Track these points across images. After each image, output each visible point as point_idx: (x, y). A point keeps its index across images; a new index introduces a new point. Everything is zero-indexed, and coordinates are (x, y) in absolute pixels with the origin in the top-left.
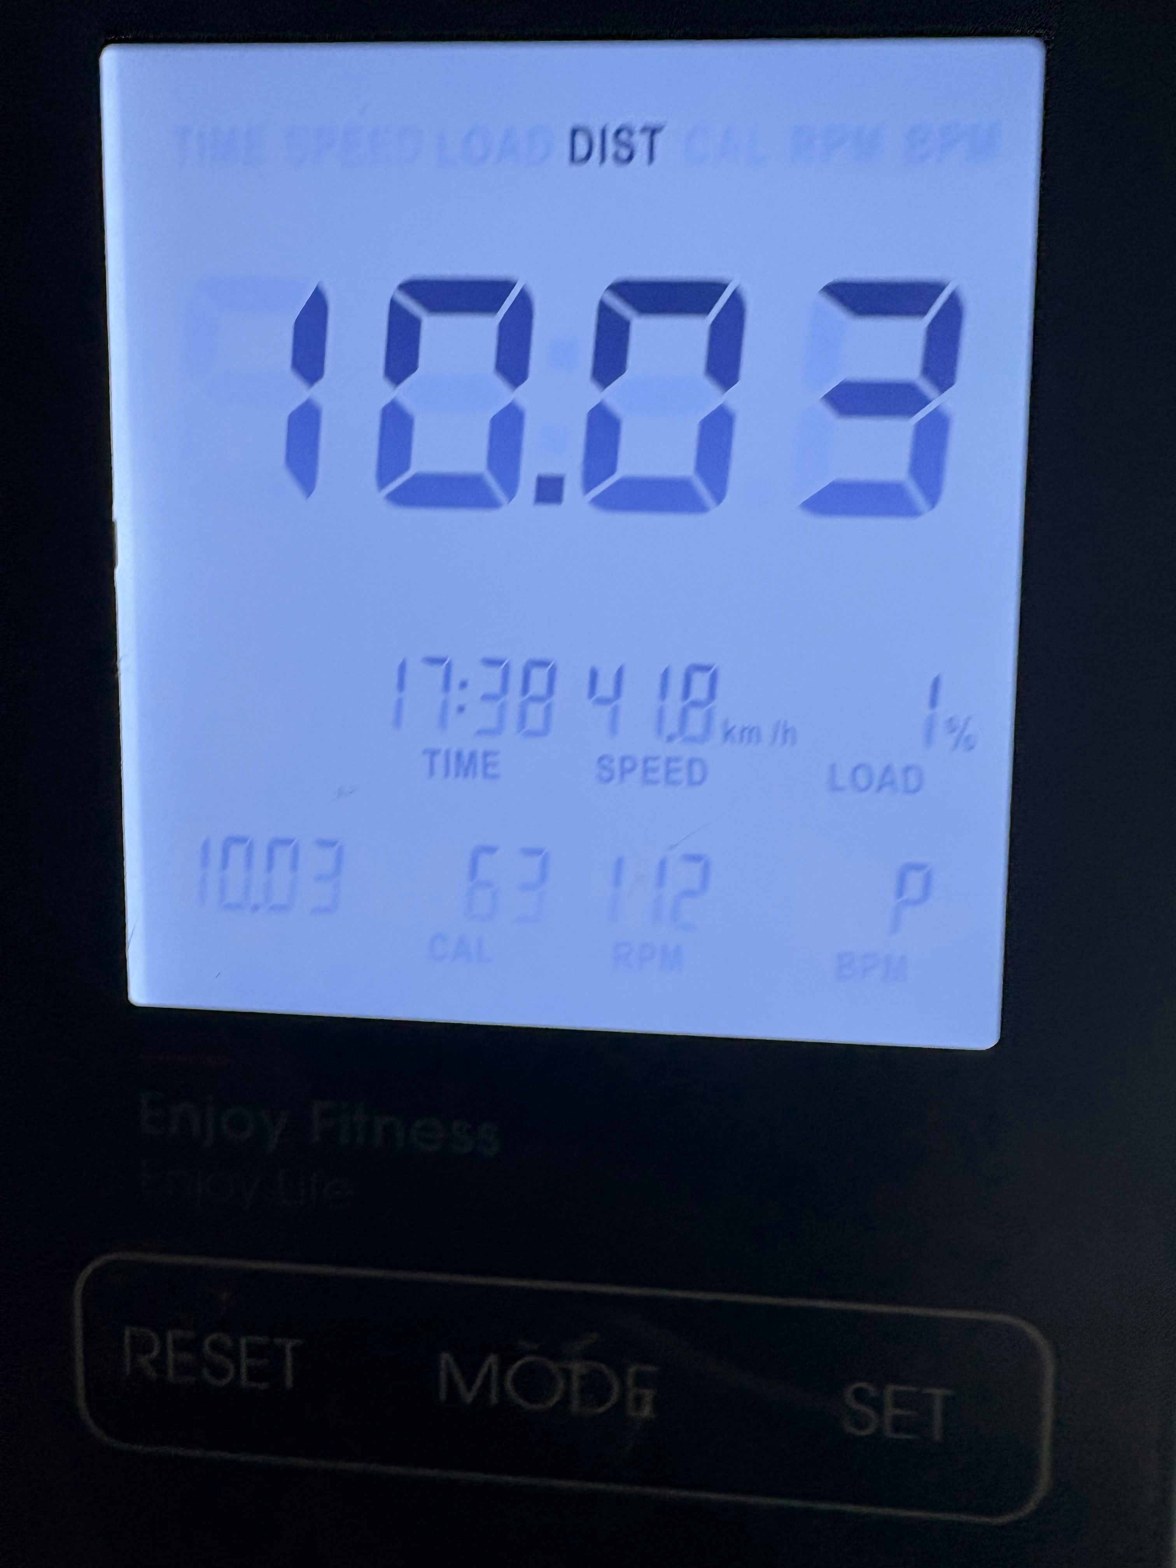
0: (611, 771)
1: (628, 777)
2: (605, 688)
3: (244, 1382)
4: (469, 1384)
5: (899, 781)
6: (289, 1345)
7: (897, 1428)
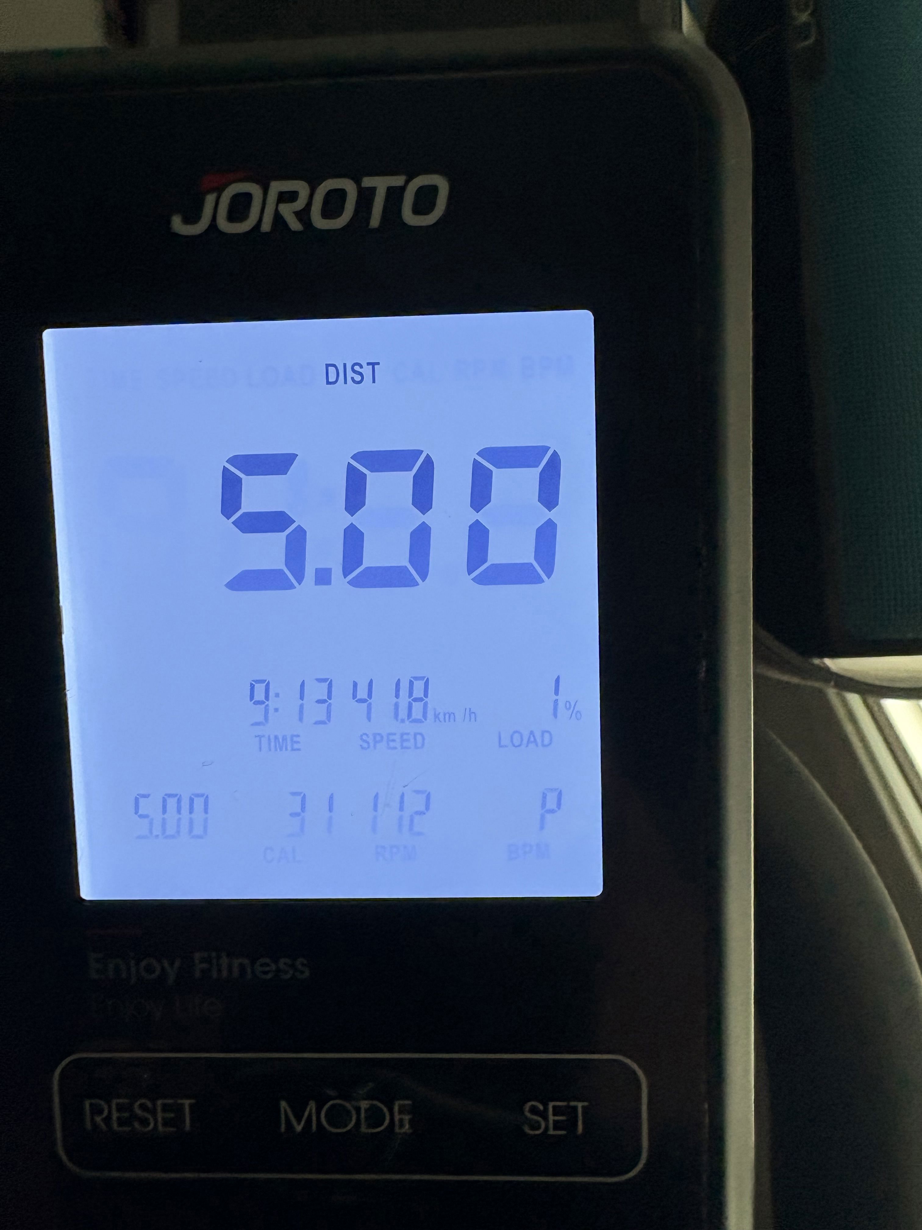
0: (368, 743)
1: (378, 745)
2: (362, 693)
3: (160, 1128)
4: (299, 1121)
5: (539, 740)
6: (187, 1102)
7: (556, 1128)
